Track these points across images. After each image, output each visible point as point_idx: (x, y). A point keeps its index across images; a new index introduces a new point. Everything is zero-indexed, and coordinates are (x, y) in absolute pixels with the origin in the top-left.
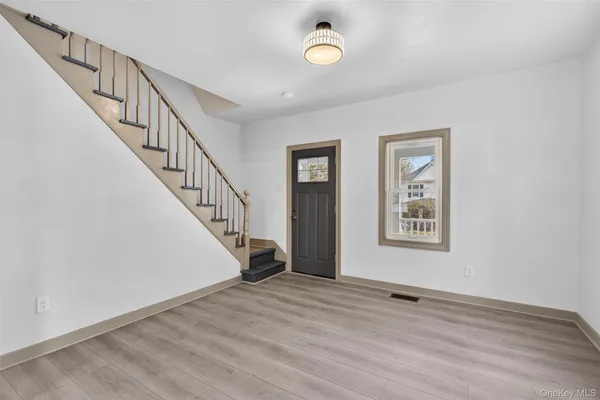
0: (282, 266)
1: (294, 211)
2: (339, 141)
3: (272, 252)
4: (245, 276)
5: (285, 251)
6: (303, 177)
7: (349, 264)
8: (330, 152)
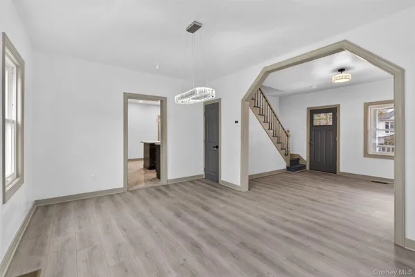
0: (304, 167)
1: (311, 140)
2: (339, 105)
3: (298, 159)
4: (288, 169)
5: (305, 159)
6: (316, 123)
7: (344, 166)
8: (334, 110)
